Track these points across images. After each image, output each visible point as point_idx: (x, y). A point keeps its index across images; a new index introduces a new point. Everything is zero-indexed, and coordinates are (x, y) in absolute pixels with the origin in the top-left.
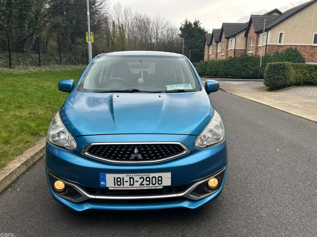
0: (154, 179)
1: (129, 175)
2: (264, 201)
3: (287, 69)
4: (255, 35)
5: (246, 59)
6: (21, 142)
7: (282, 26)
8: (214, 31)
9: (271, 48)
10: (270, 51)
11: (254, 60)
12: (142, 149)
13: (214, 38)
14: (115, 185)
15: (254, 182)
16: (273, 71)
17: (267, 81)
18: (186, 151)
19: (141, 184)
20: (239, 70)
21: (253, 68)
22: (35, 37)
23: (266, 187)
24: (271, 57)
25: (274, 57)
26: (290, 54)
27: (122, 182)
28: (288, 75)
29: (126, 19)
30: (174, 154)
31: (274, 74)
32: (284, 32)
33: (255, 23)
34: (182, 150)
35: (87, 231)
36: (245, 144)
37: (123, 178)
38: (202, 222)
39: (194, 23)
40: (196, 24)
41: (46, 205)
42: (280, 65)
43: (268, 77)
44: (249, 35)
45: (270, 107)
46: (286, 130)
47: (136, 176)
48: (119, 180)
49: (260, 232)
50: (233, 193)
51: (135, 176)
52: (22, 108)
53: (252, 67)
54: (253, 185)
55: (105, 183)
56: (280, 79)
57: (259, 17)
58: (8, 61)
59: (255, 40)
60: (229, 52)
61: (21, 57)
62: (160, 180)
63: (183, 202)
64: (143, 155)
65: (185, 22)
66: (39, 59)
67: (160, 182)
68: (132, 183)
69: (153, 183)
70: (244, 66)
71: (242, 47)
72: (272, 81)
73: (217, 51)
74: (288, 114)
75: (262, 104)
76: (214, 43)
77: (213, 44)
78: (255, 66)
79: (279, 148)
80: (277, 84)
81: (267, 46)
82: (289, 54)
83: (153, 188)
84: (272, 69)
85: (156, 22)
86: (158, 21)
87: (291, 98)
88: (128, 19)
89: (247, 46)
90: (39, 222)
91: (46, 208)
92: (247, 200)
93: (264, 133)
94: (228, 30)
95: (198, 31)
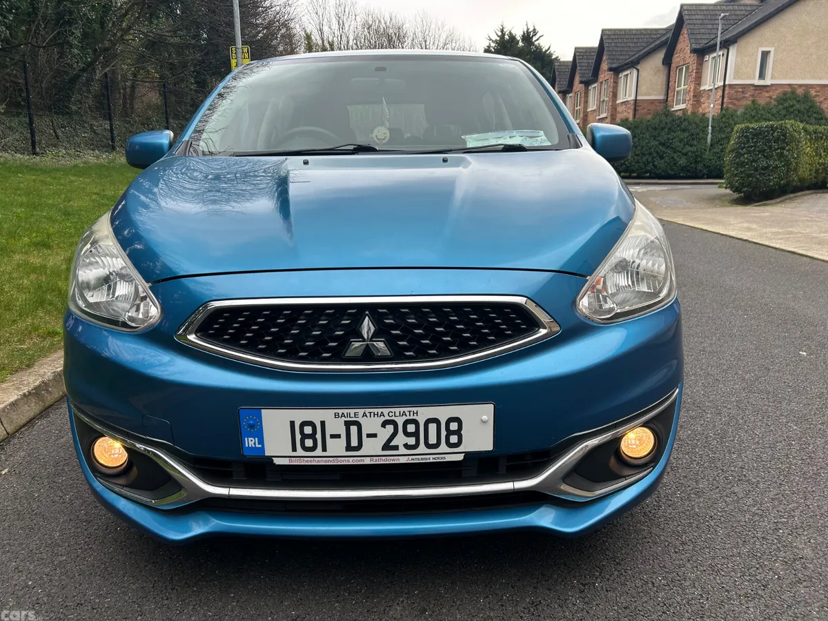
0: (432, 428)
1: (345, 411)
2: (797, 508)
3: (793, 139)
4: (691, 59)
5: (669, 126)
6: (30, 333)
7: (767, 31)
8: (580, 53)
9: (737, 92)
10: (735, 101)
11: (691, 126)
12: (387, 321)
13: (577, 73)
14: (294, 449)
15: (750, 447)
16: (752, 147)
17: (736, 175)
18: (545, 328)
19: (387, 446)
20: (650, 154)
21: (688, 148)
22: (98, 75)
23: (795, 461)
24: (737, 117)
25: (747, 116)
26: (792, 106)
27: (319, 436)
28: (795, 158)
29: (341, 26)
30: (502, 338)
31: (756, 155)
32: (772, 49)
33: (691, 27)
34: (534, 324)
35: (205, 608)
36: (698, 337)
37: (323, 423)
38: (597, 578)
39: (523, 36)
40: (527, 37)
41: (82, 521)
42: (772, 130)
43: (737, 164)
44: (676, 59)
45: (749, 241)
46: (813, 301)
47: (368, 415)
48: (308, 430)
49: (807, 612)
50: (688, 481)
51: (364, 415)
52: (48, 246)
53: (684, 145)
54: (750, 457)
55: (261, 441)
56: (772, 171)
57: (704, 8)
58: (29, 136)
59: (692, 72)
60: (620, 109)
61: (65, 127)
62: (455, 430)
63: (537, 509)
64: (391, 342)
65: (500, 34)
66: (112, 133)
67: (454, 439)
68: (354, 443)
69: (430, 443)
70: (663, 144)
71: (656, 95)
72: (749, 176)
73: (586, 107)
74: (808, 259)
75: (726, 235)
76: (578, 86)
77: (574, 88)
78: (695, 142)
79: (804, 349)
80: (764, 183)
81: (727, 88)
82: (786, 108)
83: (431, 461)
84: (748, 141)
85: (420, 35)
86: (427, 32)
87: (808, 219)
88: (347, 26)
89: (670, 91)
90: (51, 573)
91: (79, 530)
92: (738, 502)
93: (748, 308)
94: (616, 49)
95: (533, 56)
